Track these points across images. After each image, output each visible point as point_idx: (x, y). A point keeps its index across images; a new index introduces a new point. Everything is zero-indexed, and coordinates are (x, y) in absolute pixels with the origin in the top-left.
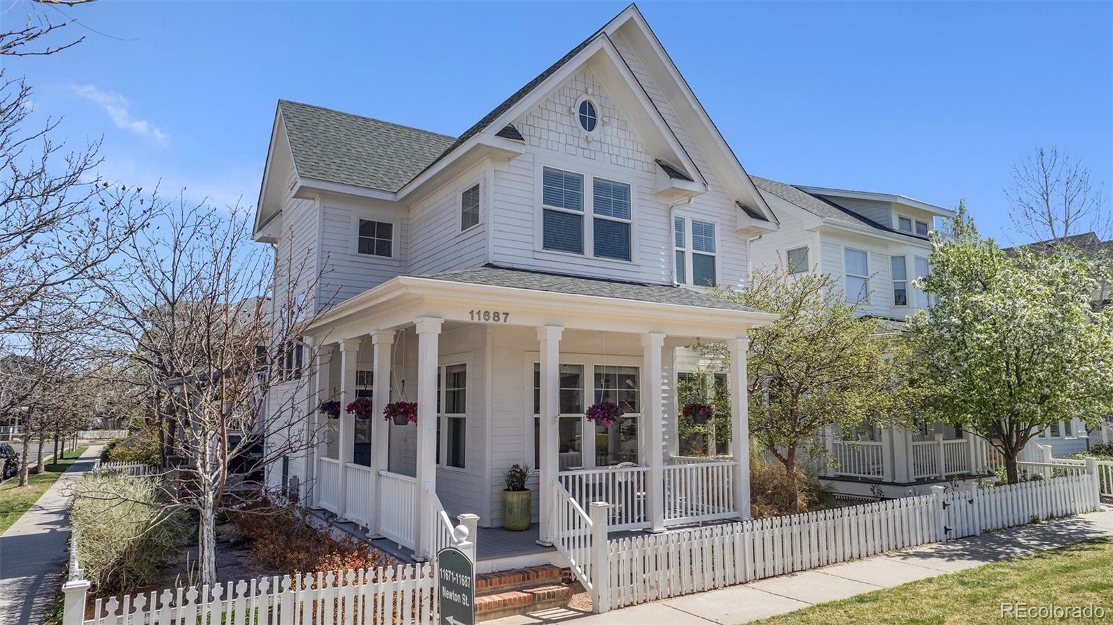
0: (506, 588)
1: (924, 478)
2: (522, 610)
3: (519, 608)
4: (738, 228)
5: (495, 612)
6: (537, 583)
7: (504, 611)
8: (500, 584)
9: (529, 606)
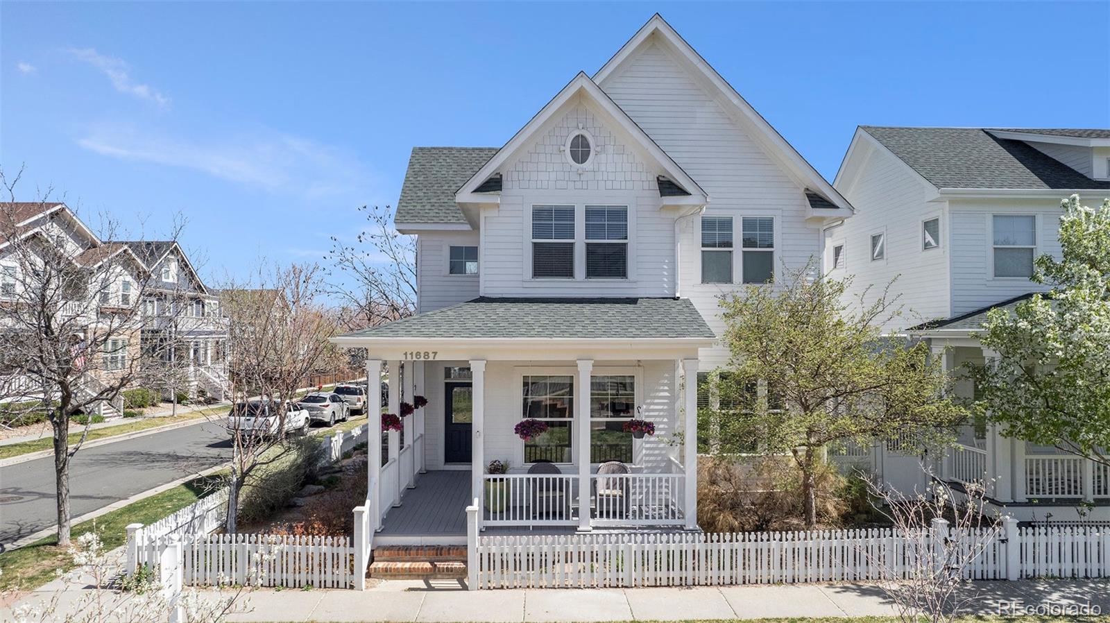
0: (422, 559)
1: (1052, 499)
2: (425, 577)
3: (423, 575)
4: (807, 218)
5: (402, 575)
6: (448, 559)
7: (410, 575)
8: (417, 555)
9: (431, 575)
